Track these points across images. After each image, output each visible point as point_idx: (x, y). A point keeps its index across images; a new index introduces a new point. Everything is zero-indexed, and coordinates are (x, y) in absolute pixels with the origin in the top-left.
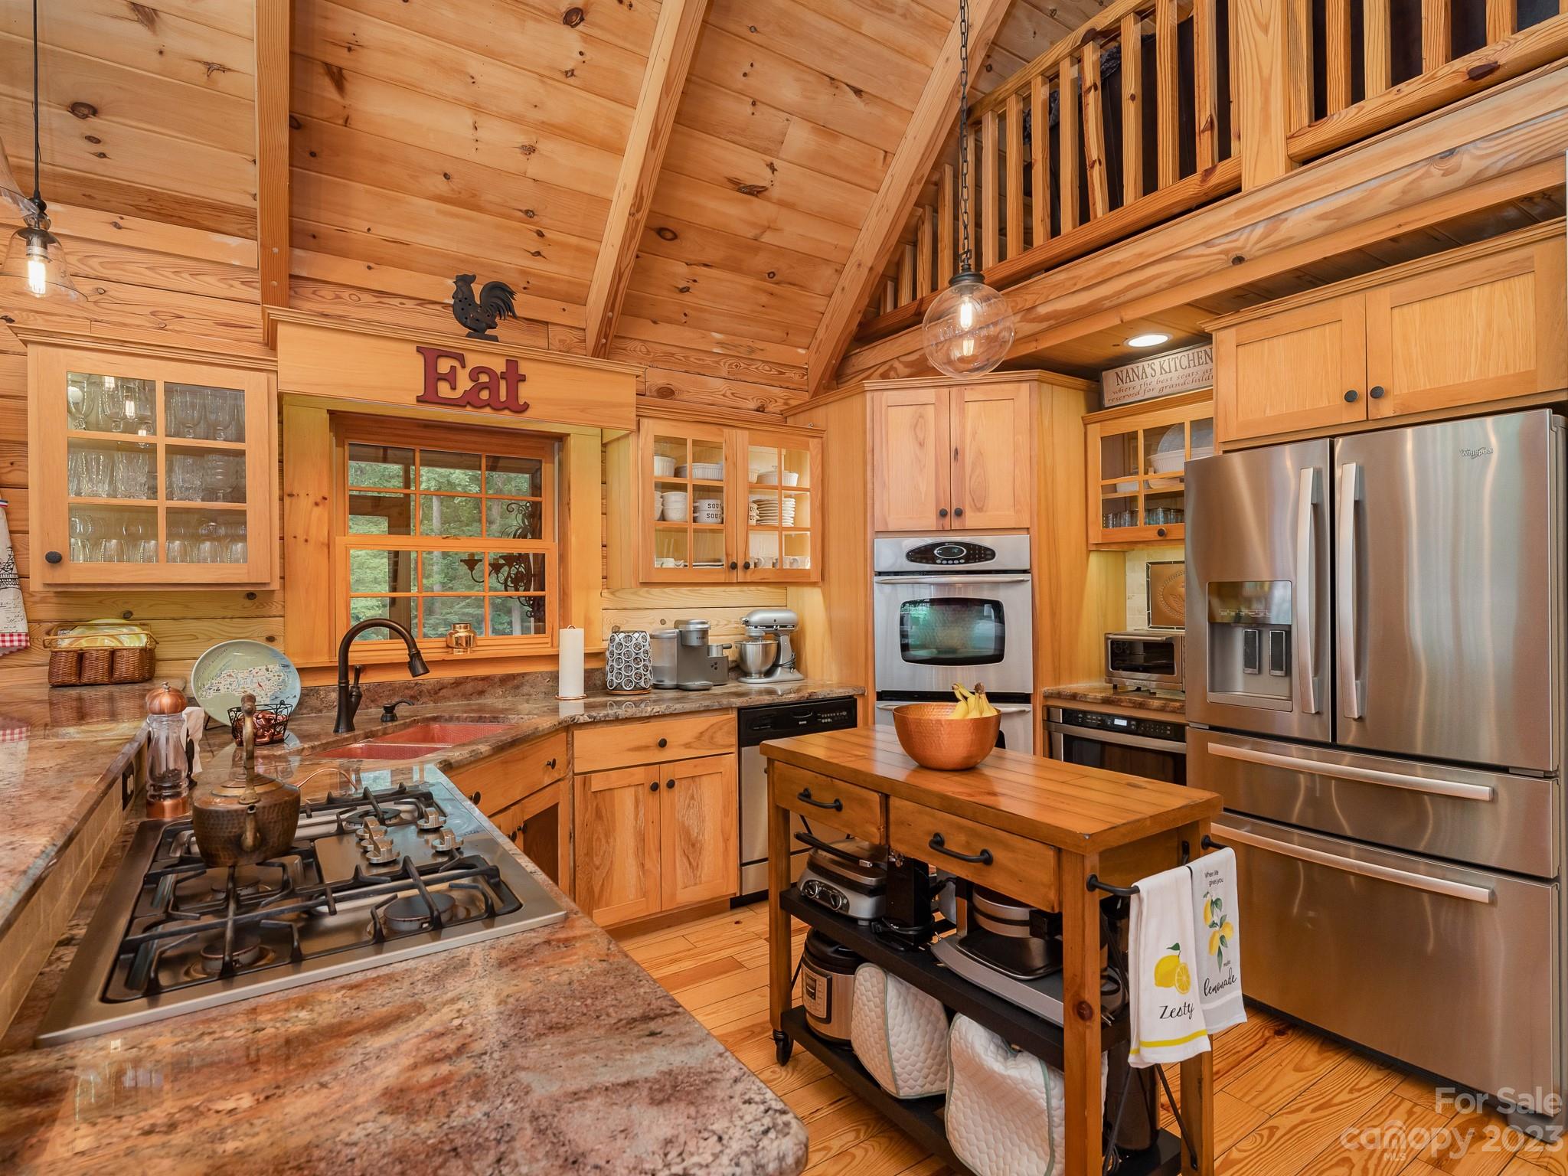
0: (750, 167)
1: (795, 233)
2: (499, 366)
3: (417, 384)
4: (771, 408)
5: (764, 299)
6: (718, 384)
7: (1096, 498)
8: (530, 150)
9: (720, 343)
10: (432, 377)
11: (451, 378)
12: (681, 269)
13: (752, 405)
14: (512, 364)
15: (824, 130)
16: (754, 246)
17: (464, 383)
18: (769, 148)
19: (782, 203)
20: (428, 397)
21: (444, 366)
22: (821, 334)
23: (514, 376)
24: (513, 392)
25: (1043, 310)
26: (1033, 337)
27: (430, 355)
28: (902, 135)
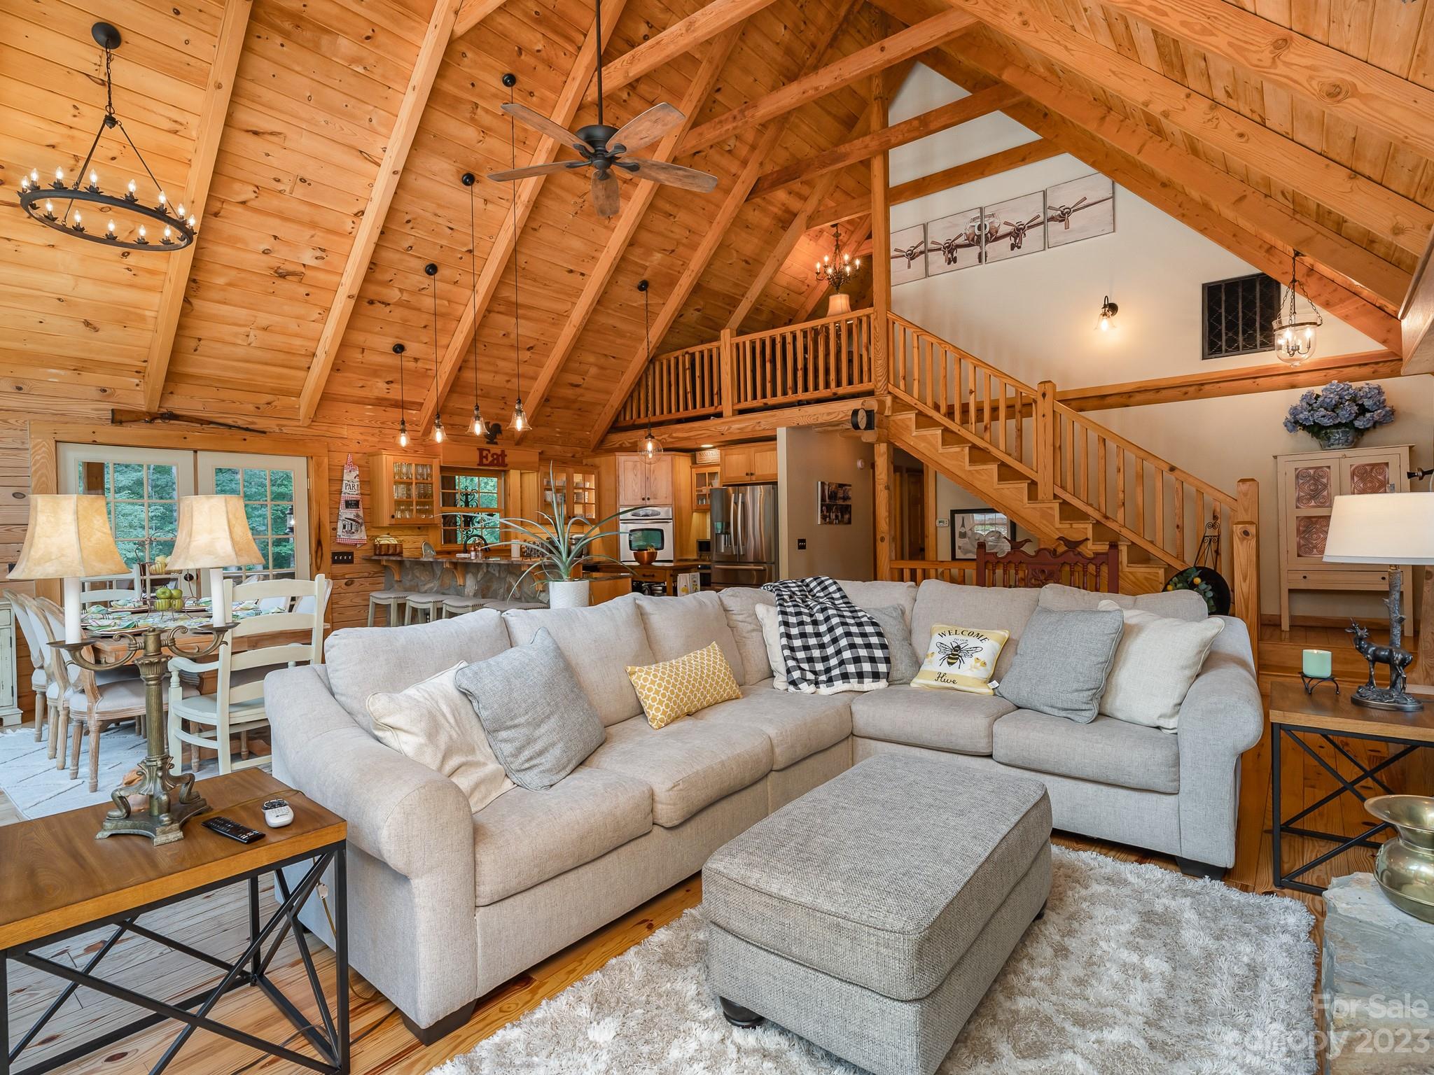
0: (576, 379)
1: (589, 397)
2: (499, 453)
3: (477, 459)
4: (577, 455)
5: (576, 417)
6: (558, 447)
7: (695, 494)
8: (508, 381)
9: (559, 433)
10: (481, 457)
11: (486, 457)
12: (549, 409)
13: (570, 455)
14: (503, 451)
15: (602, 368)
16: (574, 401)
17: (490, 459)
18: (583, 374)
19: (586, 389)
20: (481, 464)
21: (485, 453)
22: (596, 427)
23: (503, 455)
24: (503, 460)
25: (674, 435)
26: (672, 443)
27: (481, 450)
28: (628, 367)
